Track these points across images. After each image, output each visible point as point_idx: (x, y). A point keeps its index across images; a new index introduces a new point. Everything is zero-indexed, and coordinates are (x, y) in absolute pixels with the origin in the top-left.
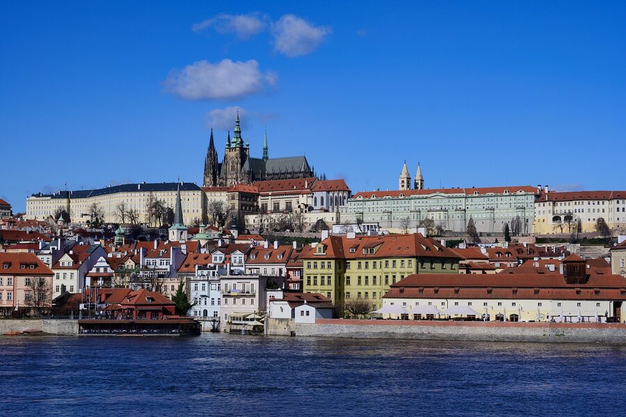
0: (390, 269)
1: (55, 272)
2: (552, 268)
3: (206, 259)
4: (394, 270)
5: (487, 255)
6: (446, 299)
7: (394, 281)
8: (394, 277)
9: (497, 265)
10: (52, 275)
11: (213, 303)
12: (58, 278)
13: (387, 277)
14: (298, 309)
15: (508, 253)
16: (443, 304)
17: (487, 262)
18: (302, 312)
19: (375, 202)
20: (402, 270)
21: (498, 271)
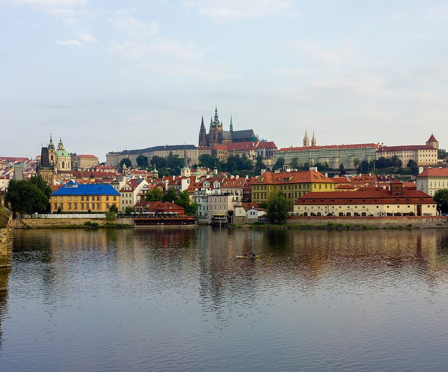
0: (298, 190)
1: (121, 193)
2: (384, 187)
3: (200, 185)
4: (300, 190)
5: (350, 181)
6: (328, 205)
7: (300, 196)
8: (300, 193)
9: (355, 186)
10: (120, 195)
11: (204, 209)
12: (123, 196)
13: (296, 193)
14: (249, 211)
15: (361, 180)
16: (326, 207)
17: (350, 184)
18: (251, 213)
19: (291, 154)
20: (304, 190)
21: (355, 189)
